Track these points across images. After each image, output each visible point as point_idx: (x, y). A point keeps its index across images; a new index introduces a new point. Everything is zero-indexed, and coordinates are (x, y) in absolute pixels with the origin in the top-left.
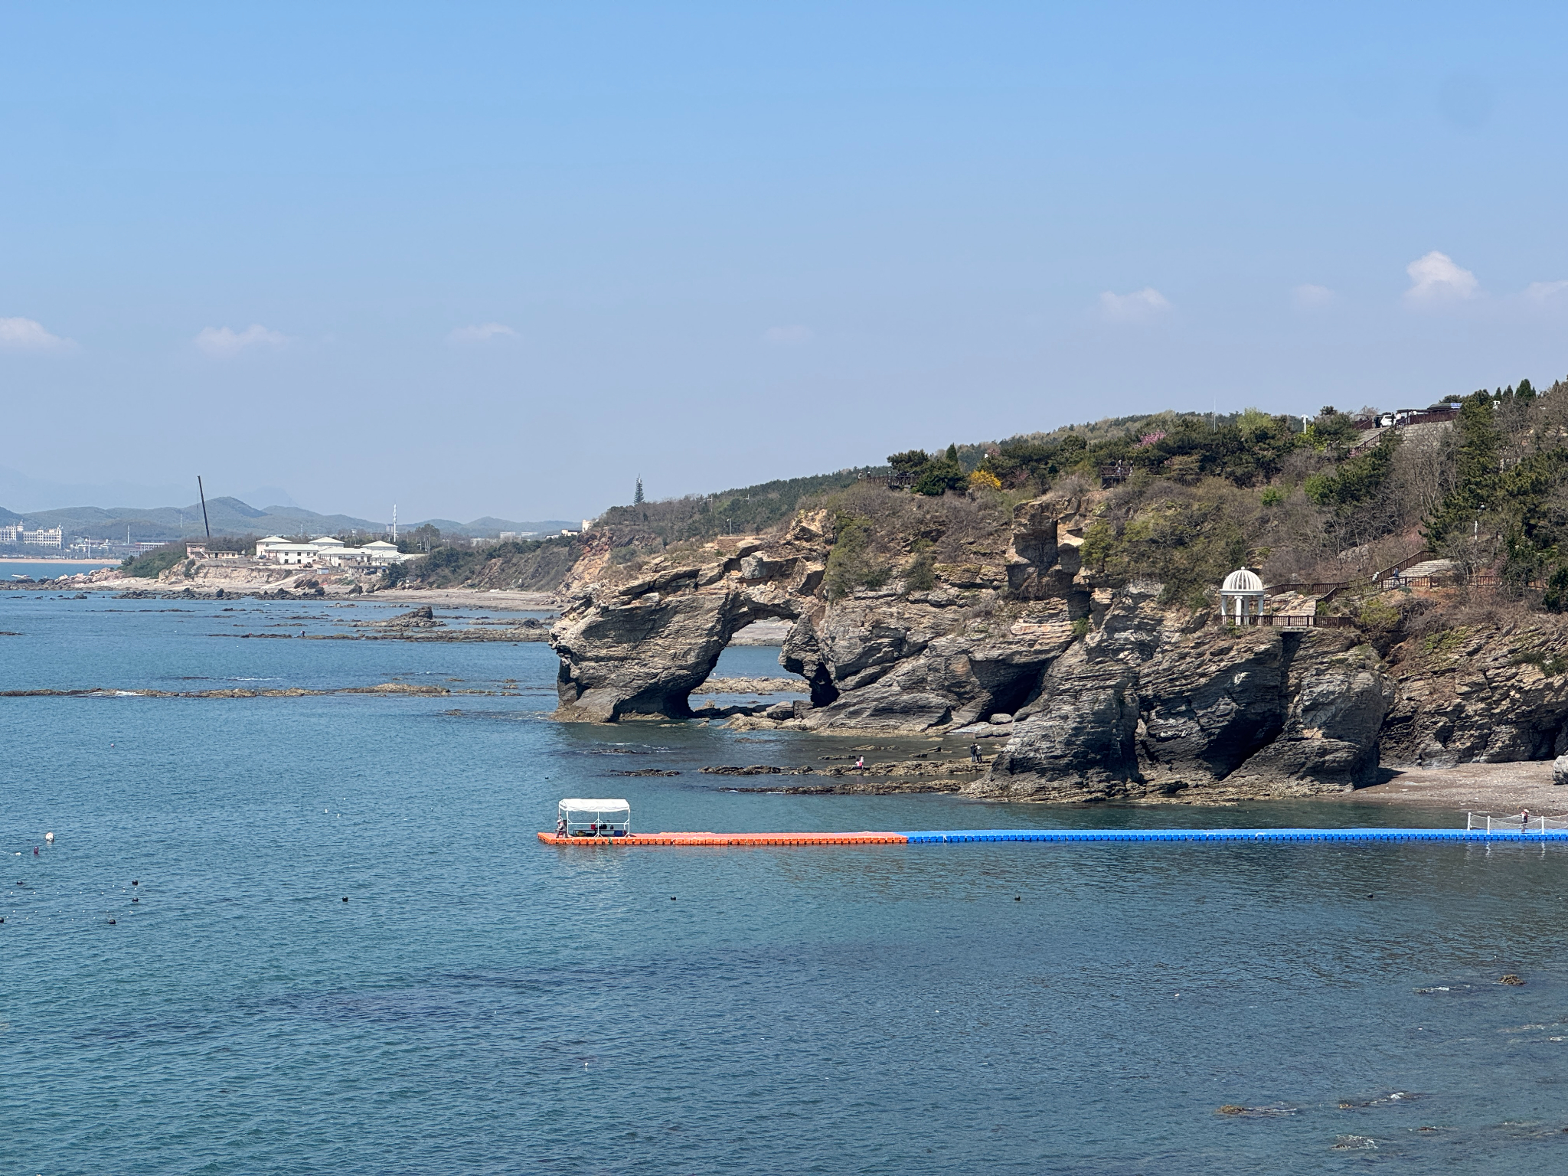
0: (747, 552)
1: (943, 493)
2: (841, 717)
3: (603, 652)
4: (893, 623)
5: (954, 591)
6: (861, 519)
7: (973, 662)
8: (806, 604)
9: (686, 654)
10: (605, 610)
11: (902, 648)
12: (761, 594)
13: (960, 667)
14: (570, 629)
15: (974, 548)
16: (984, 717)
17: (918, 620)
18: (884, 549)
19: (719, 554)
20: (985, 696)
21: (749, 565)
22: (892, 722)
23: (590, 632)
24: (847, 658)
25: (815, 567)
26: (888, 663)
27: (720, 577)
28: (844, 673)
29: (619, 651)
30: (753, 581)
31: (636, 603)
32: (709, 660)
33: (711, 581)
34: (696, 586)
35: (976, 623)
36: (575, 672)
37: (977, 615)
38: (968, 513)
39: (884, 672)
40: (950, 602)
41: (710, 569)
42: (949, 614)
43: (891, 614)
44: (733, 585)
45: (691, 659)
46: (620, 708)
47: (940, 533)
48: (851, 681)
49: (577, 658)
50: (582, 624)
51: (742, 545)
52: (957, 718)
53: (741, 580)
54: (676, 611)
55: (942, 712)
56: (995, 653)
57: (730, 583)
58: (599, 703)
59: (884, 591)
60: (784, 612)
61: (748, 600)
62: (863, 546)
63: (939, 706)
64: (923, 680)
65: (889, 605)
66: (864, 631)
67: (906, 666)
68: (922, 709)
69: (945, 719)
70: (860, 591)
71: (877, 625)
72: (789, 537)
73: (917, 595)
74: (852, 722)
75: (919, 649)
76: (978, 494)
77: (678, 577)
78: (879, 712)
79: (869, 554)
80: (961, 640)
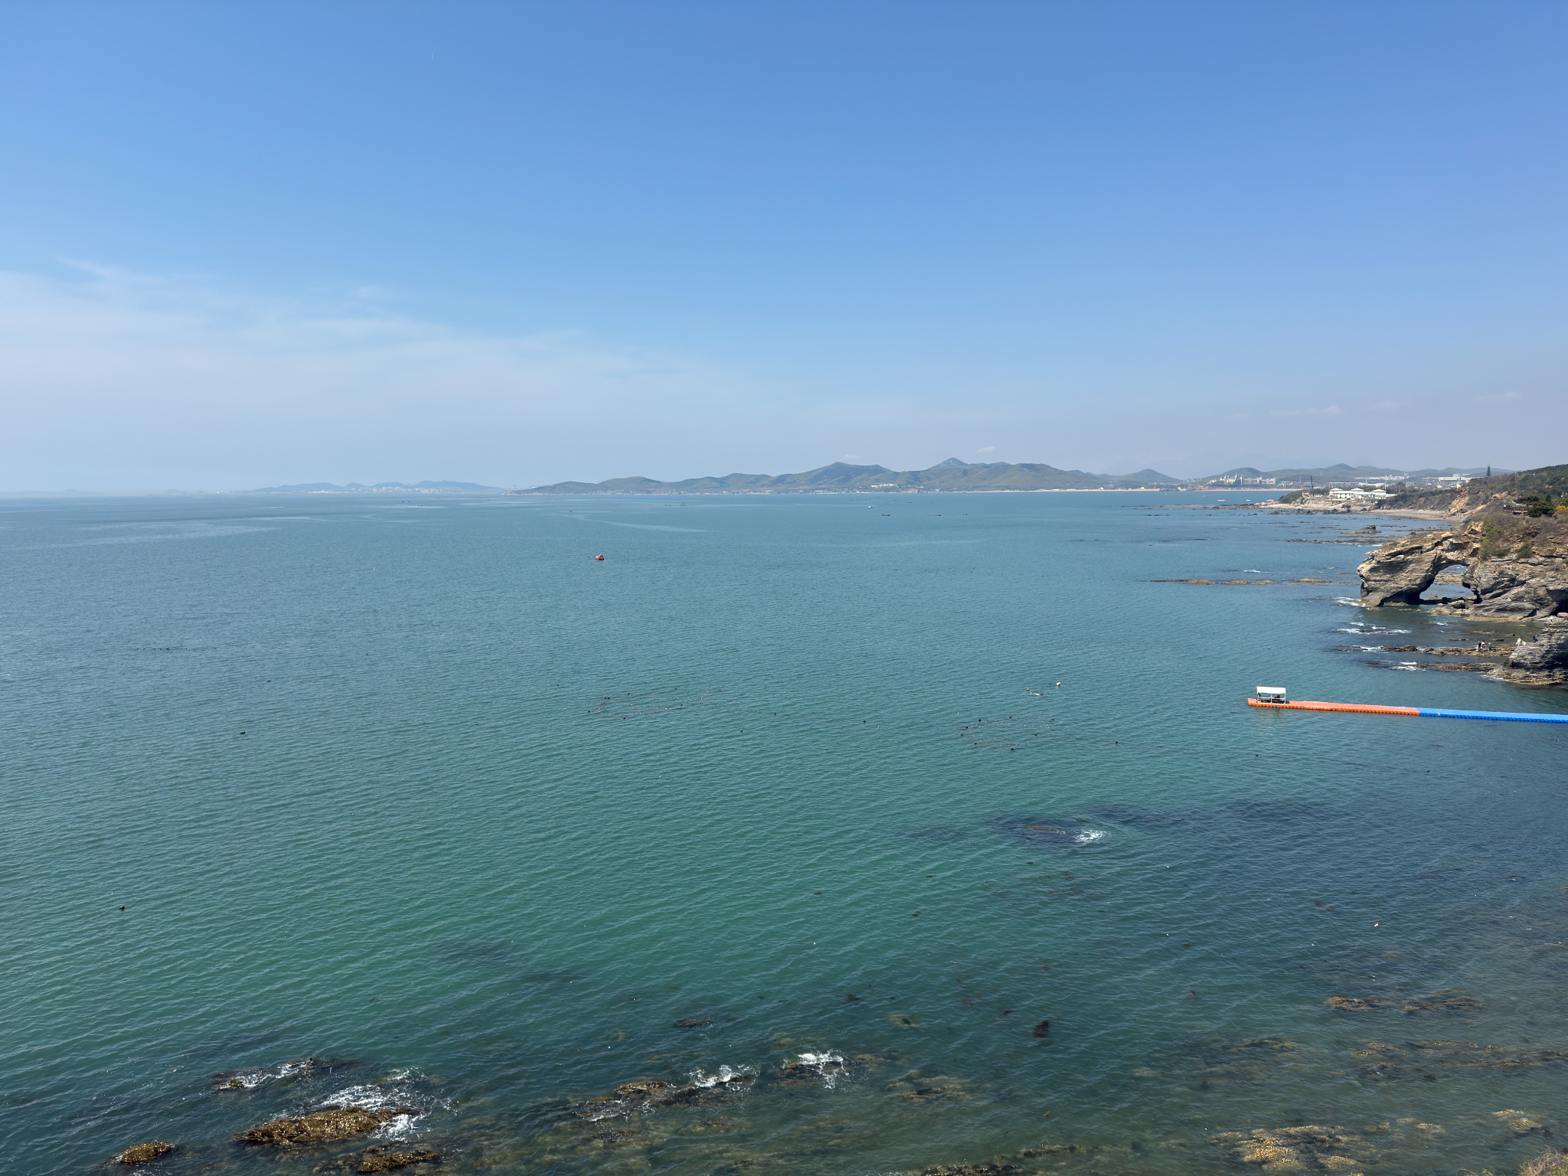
0: (1446, 539)
1: (1540, 515)
2: (1480, 611)
3: (1378, 578)
4: (1510, 572)
5: (1542, 559)
6: (1497, 528)
7: (1548, 591)
8: (1472, 561)
9: (1415, 580)
10: (1379, 562)
11: (1514, 582)
12: (1452, 556)
13: (1541, 592)
14: (1365, 568)
15: (1553, 540)
16: (1554, 613)
17: (1523, 571)
18: (1507, 540)
19: (1433, 539)
20: (1555, 605)
21: (1446, 544)
22: (1506, 615)
23: (1372, 570)
24: (1486, 586)
25: (1476, 545)
26: (1507, 588)
27: (1432, 549)
28: (1485, 592)
29: (1385, 578)
30: (1448, 551)
31: (1393, 559)
32: (1428, 582)
33: (1428, 550)
34: (1422, 552)
35: (1552, 573)
36: (1366, 586)
37: (1552, 570)
38: (1552, 525)
39: (1505, 592)
40: (1540, 564)
41: (1428, 546)
42: (1539, 568)
43: (1509, 569)
44: (1439, 552)
45: (1418, 582)
46: (1383, 601)
47: (1537, 533)
48: (1488, 595)
49: (1367, 580)
50: (1369, 567)
51: (1443, 536)
52: (1539, 614)
53: (1443, 550)
54: (1411, 562)
55: (1531, 611)
56: (1560, 587)
57: (1438, 550)
58: (1376, 598)
59: (1506, 558)
60: (1463, 563)
61: (1446, 558)
62: (1497, 540)
63: (1529, 609)
64: (1522, 597)
65: (1508, 564)
66: (1495, 575)
67: (1515, 590)
68: (1520, 610)
69: (1533, 613)
70: (1494, 558)
71: (1501, 573)
72: (1466, 533)
73: (1523, 560)
74: (1486, 614)
75: (1523, 583)
76: (1559, 516)
77: (1413, 549)
78: (1499, 610)
79: (1499, 543)
80: (1543, 581)
